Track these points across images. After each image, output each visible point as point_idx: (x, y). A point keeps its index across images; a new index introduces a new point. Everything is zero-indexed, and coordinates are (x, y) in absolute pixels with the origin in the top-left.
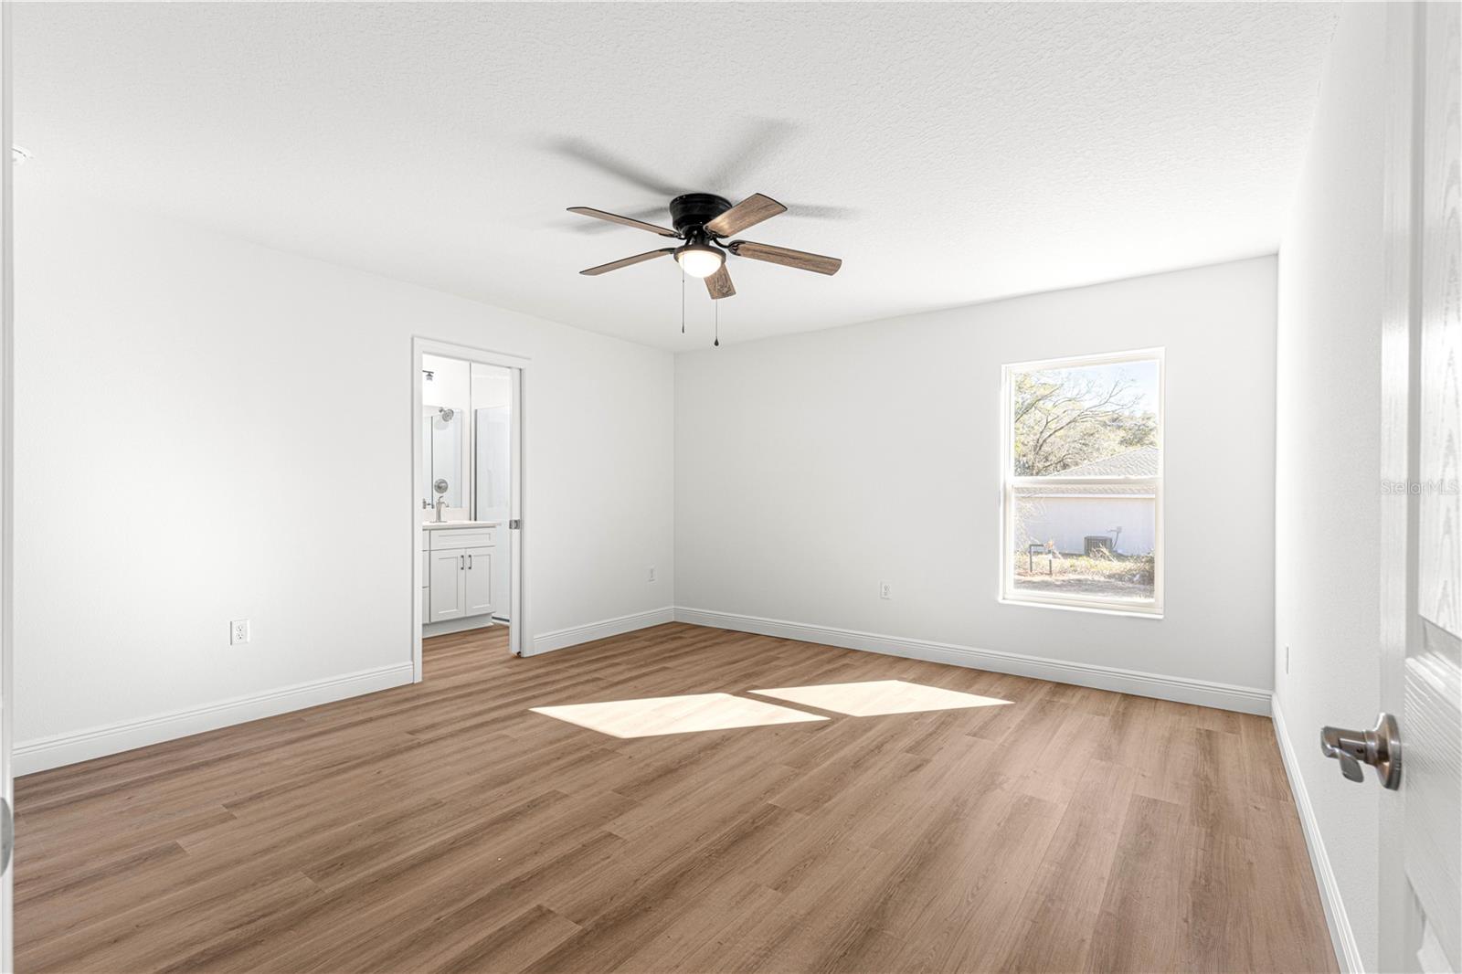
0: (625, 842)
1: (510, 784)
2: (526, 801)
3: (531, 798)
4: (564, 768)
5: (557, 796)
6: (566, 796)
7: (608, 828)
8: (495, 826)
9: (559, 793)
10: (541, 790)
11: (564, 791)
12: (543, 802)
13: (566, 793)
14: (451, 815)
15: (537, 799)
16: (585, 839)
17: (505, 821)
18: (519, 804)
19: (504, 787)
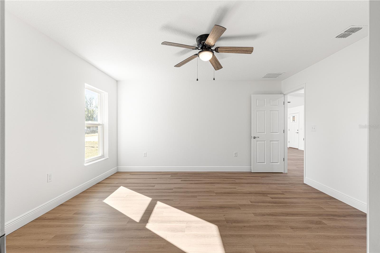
0: (250, 200)
1: (266, 224)
2: (265, 217)
3: (263, 217)
4: (246, 222)
5: (256, 214)
6: (253, 213)
7: (251, 204)
8: (276, 214)
9: (254, 215)
10: (258, 218)
11: (253, 215)
12: (260, 215)
13: (253, 214)
14: (288, 222)
15: (261, 216)
16: (257, 204)
17: (273, 215)
18: (267, 217)
19: (269, 224)
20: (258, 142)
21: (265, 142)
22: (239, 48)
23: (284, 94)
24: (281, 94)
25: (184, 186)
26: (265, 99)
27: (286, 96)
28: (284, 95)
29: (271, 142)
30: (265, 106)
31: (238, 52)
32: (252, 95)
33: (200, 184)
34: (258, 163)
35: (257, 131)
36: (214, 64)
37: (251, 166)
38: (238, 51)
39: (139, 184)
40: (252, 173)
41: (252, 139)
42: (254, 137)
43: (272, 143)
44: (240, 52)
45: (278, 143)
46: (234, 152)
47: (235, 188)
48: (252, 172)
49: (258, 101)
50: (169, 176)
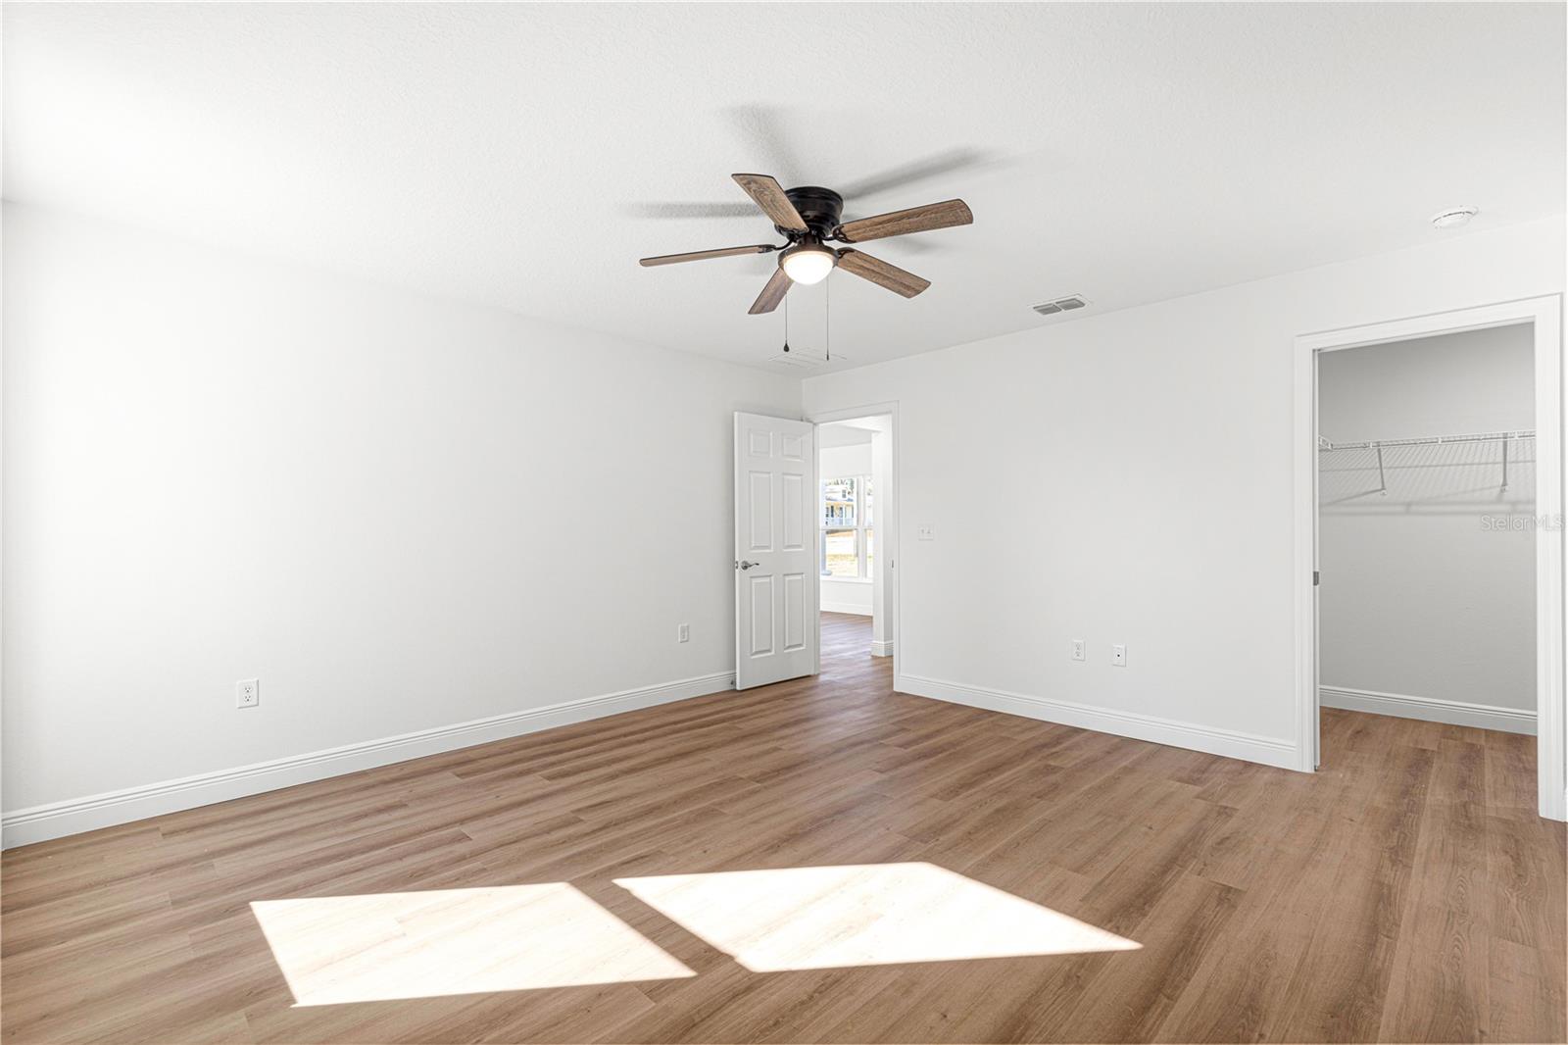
20: (754, 581)
21: (772, 578)
22: (897, 273)
23: (815, 421)
24: (802, 420)
25: (599, 794)
26: (771, 434)
27: (816, 429)
28: (815, 424)
29: (787, 578)
30: (771, 456)
31: (885, 282)
32: (736, 414)
33: (642, 769)
34: (757, 653)
35: (750, 543)
36: (768, 294)
37: (735, 668)
38: (888, 278)
39: (350, 854)
40: (738, 694)
41: (737, 570)
42: (744, 562)
43: (789, 581)
44: (889, 285)
45: (771, 583)
46: (680, 626)
47: (776, 749)
48: (738, 688)
49: (752, 436)
50: (449, 779)
